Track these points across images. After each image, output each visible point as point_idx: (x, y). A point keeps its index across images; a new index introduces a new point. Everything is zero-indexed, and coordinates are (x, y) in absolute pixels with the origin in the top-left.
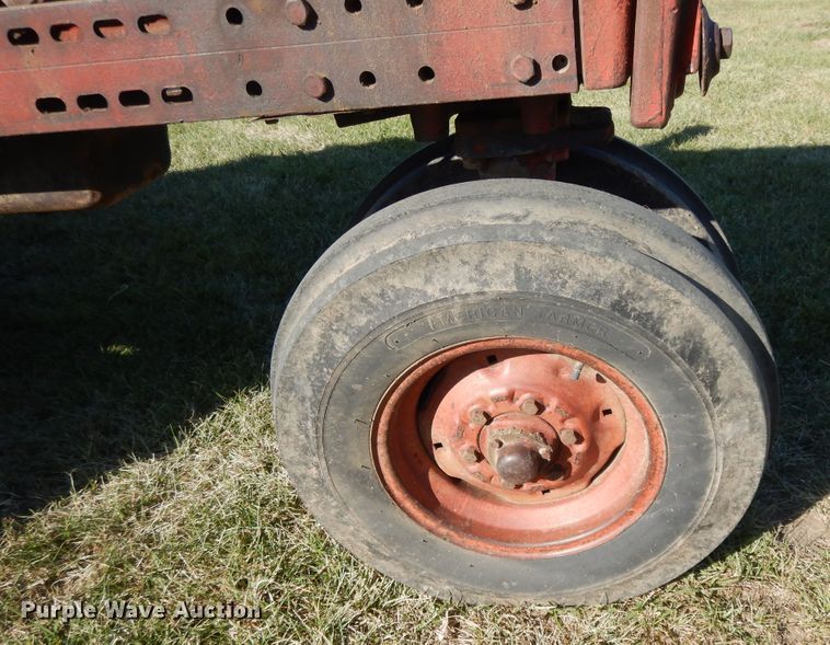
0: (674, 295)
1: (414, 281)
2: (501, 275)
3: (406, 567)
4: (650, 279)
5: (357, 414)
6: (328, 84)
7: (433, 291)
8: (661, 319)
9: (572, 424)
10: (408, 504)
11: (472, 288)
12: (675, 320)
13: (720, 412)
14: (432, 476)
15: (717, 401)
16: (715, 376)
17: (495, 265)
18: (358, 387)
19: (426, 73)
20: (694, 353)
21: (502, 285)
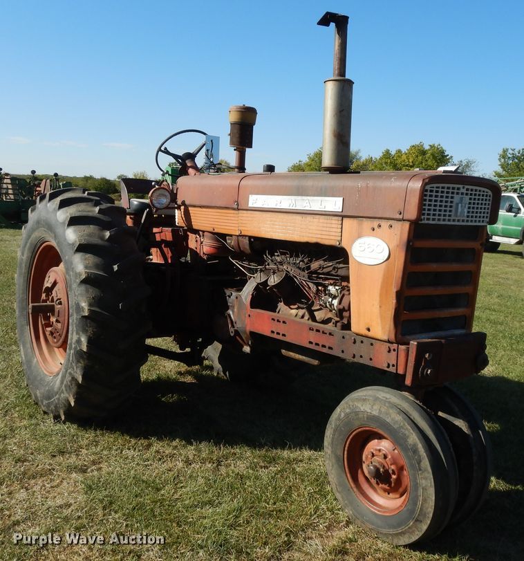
0: (412, 431)
1: (359, 405)
2: (376, 410)
3: (342, 497)
4: (406, 424)
5: (341, 437)
6: (354, 355)
7: (362, 409)
8: (408, 437)
9: (393, 467)
10: (348, 475)
11: (369, 411)
12: (412, 439)
13: (421, 474)
14: (360, 471)
15: (420, 470)
16: (420, 461)
17: (375, 407)
18: (343, 429)
19: (371, 359)
20: (415, 451)
21: (375, 413)
